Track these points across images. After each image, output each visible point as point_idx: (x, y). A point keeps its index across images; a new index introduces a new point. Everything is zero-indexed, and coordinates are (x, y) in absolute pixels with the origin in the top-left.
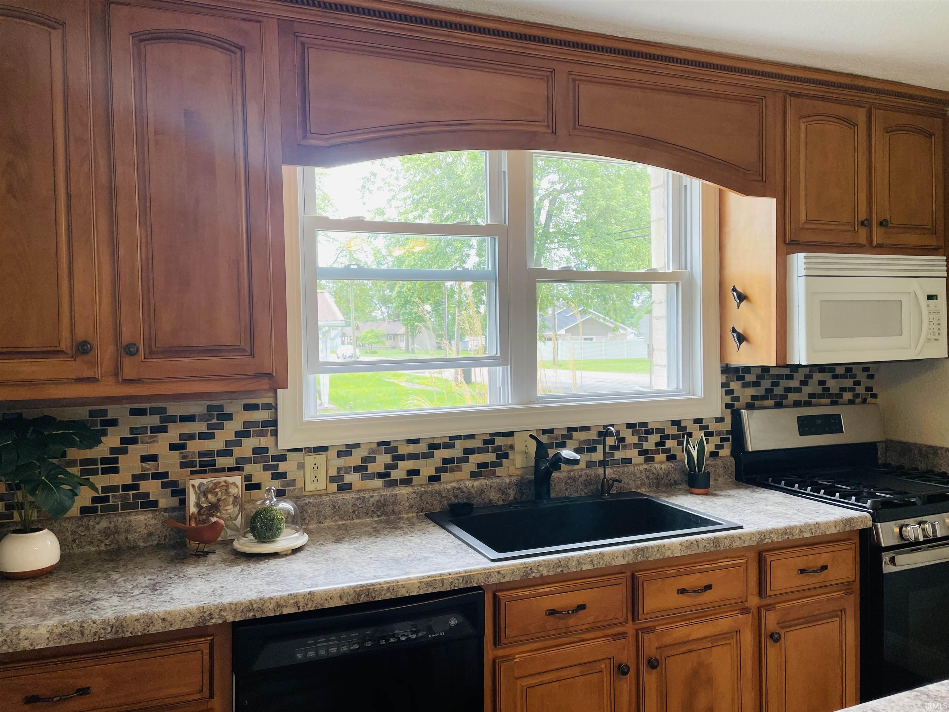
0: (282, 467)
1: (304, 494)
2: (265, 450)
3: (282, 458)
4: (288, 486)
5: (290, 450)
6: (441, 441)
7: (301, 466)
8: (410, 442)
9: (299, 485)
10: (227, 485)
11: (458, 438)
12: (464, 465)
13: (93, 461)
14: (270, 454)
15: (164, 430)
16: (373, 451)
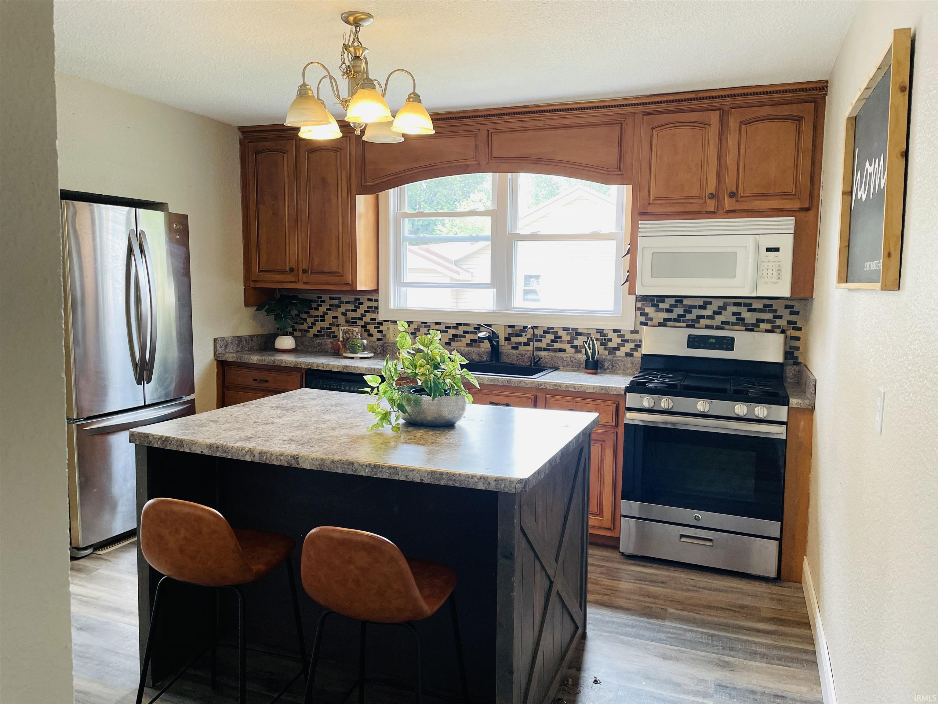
0: (381, 328)
1: (390, 342)
2: (375, 320)
3: (381, 324)
4: (384, 337)
5: (385, 321)
6: (452, 325)
7: (388, 329)
8: (436, 323)
9: (387, 337)
10: (353, 331)
11: (460, 324)
12: (463, 339)
13: (317, 316)
14: (377, 321)
15: (340, 306)
16: (419, 326)
